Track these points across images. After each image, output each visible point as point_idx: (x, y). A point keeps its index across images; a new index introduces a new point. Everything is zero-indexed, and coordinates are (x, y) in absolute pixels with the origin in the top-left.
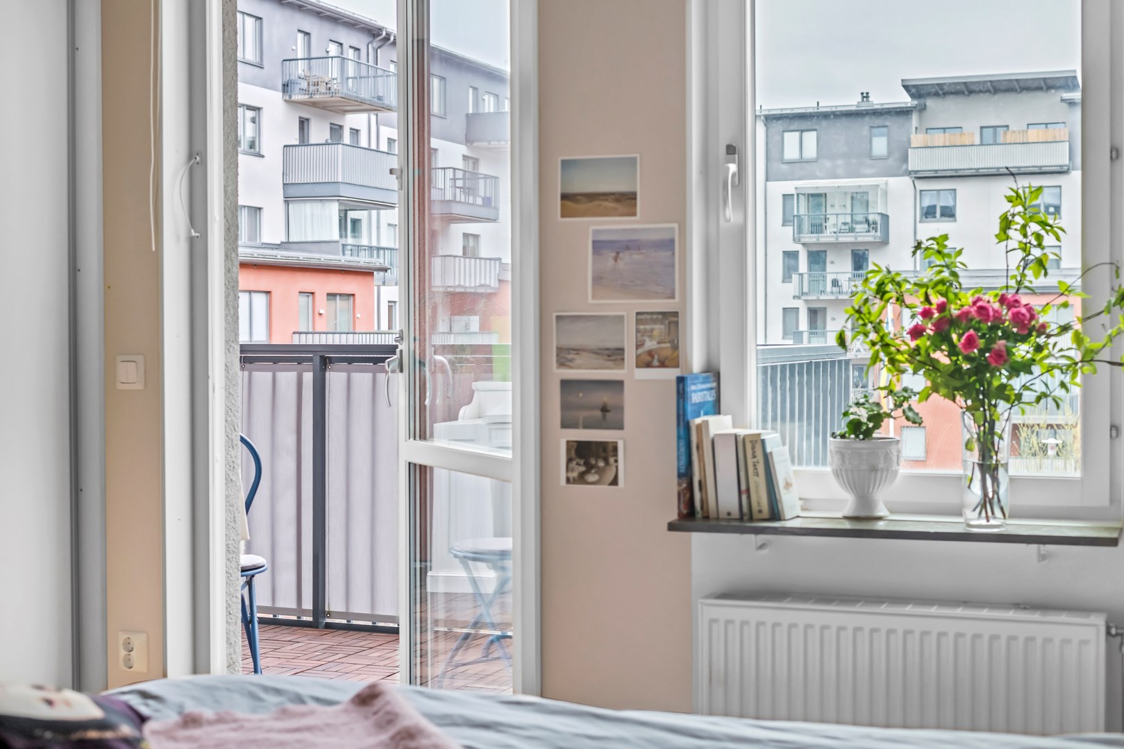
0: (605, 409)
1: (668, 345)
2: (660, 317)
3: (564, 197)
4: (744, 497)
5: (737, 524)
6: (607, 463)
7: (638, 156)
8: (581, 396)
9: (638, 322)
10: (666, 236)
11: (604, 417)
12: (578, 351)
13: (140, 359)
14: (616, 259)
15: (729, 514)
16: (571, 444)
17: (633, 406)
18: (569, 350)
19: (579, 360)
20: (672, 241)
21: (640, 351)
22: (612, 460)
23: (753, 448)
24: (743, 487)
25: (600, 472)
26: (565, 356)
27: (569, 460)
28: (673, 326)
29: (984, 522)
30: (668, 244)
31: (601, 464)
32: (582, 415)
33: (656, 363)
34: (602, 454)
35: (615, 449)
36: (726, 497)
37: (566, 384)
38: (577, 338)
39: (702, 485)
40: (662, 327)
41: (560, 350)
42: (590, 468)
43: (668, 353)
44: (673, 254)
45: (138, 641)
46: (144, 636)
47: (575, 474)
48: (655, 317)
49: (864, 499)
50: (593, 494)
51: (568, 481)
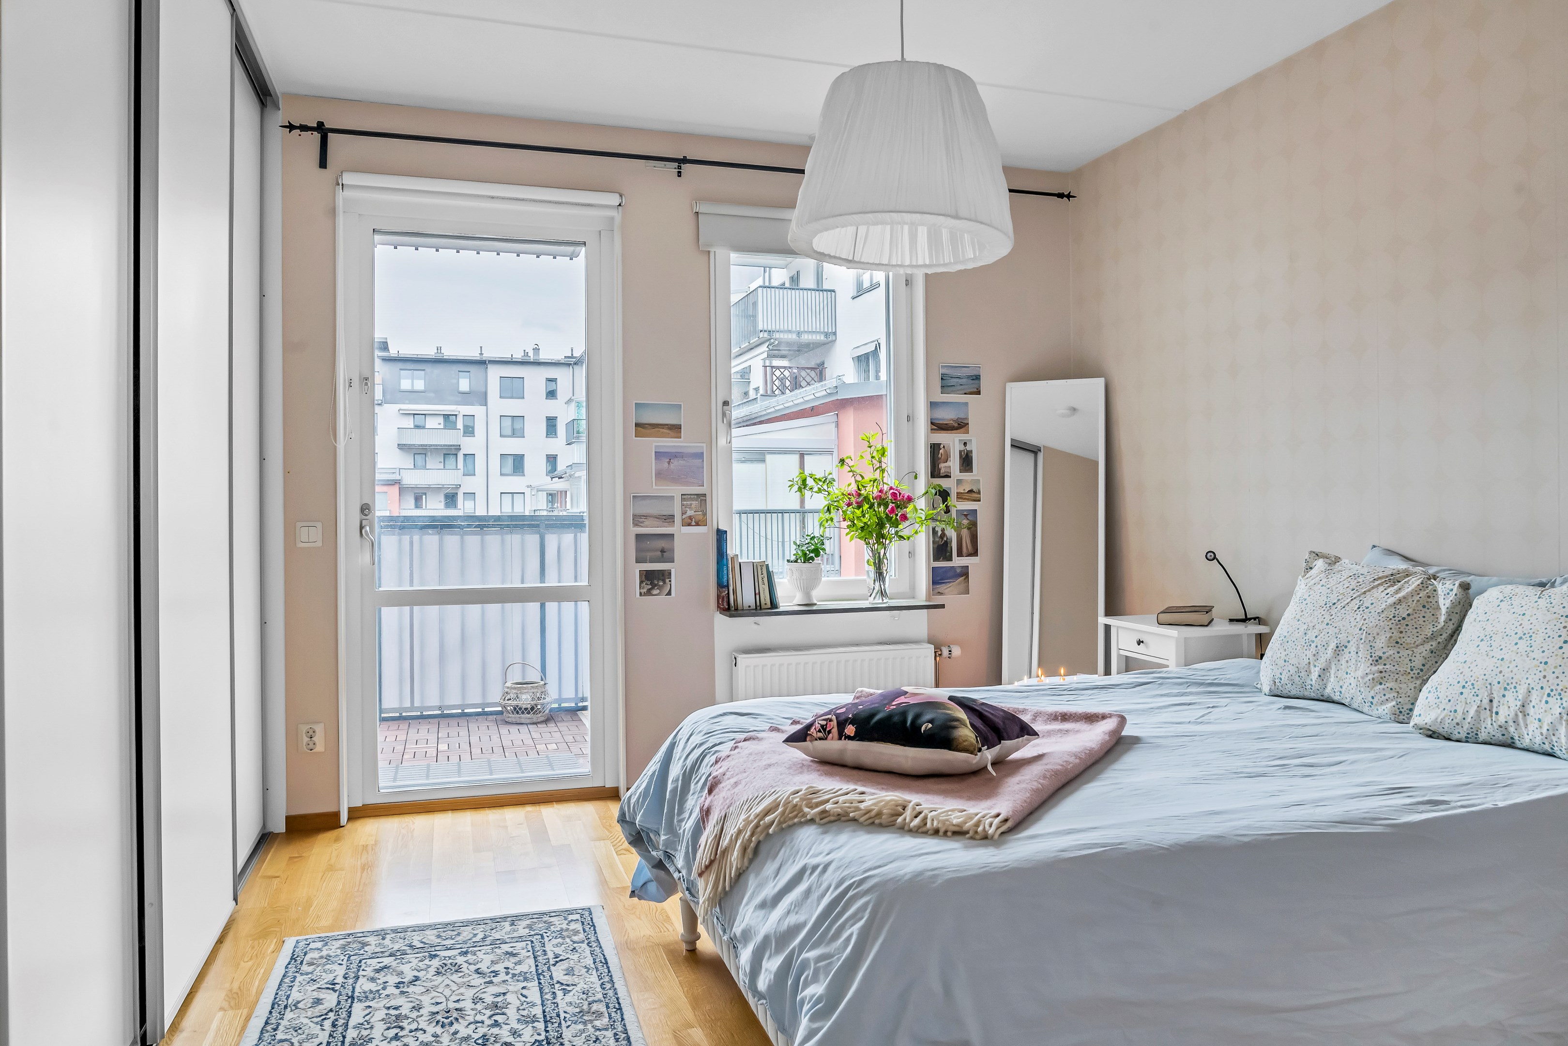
0: (663, 551)
1: (701, 513)
2: (695, 497)
3: (637, 425)
4: (758, 597)
5: (754, 611)
6: (664, 582)
7: (682, 403)
8: (649, 544)
9: (683, 500)
10: (700, 451)
11: (662, 555)
12: (646, 516)
13: (319, 525)
14: (669, 463)
15: (750, 607)
16: (641, 572)
17: (679, 547)
18: (641, 516)
19: (647, 522)
20: (703, 453)
21: (684, 517)
22: (667, 581)
23: (762, 569)
24: (757, 592)
25: (660, 588)
26: (638, 519)
27: (641, 582)
28: (703, 502)
29: (881, 601)
30: (700, 455)
31: (661, 583)
32: (649, 555)
33: (693, 523)
34: (661, 578)
35: (670, 574)
36: (747, 598)
37: (639, 537)
38: (645, 508)
39: (735, 592)
40: (697, 502)
41: (634, 516)
42: (654, 586)
43: (701, 517)
44: (703, 461)
45: (319, 729)
46: (322, 725)
47: (645, 590)
48: (692, 497)
49: (808, 594)
50: (657, 600)
51: (641, 594)
